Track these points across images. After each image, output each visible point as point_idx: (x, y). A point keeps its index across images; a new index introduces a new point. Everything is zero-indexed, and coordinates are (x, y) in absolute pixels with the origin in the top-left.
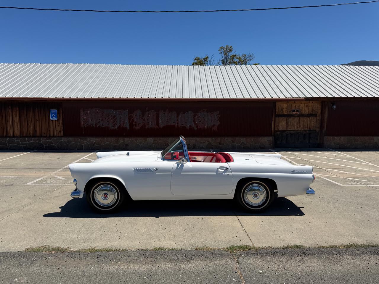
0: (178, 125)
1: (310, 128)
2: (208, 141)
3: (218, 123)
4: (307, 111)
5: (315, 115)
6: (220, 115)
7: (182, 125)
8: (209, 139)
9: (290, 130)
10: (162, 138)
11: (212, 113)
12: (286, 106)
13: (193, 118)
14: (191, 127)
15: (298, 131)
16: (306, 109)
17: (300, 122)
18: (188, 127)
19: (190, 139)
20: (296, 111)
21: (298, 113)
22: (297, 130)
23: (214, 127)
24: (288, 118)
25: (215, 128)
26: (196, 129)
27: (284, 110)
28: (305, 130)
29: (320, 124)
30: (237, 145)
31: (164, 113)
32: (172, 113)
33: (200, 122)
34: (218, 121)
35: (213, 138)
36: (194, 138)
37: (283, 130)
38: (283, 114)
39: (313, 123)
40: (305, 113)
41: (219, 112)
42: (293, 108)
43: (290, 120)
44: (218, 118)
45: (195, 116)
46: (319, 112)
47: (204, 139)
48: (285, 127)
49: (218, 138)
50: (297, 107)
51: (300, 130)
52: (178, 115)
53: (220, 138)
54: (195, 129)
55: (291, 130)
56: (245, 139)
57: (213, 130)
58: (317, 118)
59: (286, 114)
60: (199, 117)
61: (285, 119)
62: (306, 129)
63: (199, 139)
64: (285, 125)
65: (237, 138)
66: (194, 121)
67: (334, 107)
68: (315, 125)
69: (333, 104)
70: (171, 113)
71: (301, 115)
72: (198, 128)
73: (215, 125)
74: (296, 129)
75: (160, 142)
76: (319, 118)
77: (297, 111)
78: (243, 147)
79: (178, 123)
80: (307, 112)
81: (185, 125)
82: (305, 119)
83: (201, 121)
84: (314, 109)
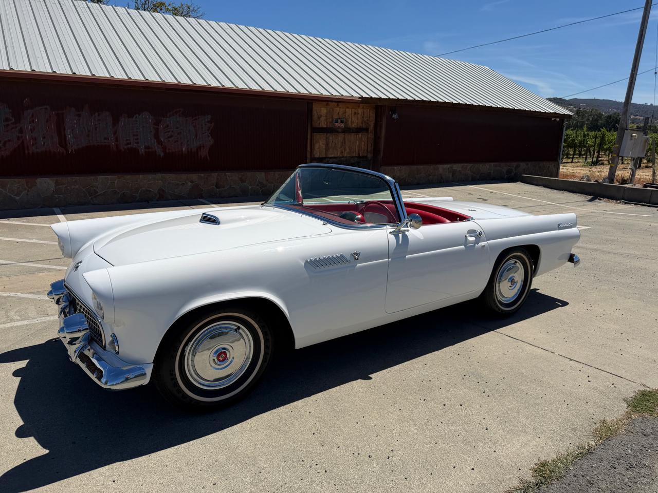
0: (117, 146)
1: (359, 154)
2: (192, 182)
3: (210, 142)
4: (355, 122)
5: (367, 130)
6: (213, 124)
7: (129, 146)
8: (194, 176)
9: (331, 156)
10: (78, 178)
11: (196, 119)
12: (325, 111)
13: (154, 127)
14: (150, 150)
15: (343, 159)
16: (354, 119)
17: (345, 143)
18: (142, 150)
19: (150, 178)
20: (339, 121)
21: (343, 125)
22: (341, 156)
23: (202, 148)
24: (328, 135)
25: (204, 153)
26: (162, 154)
27: (323, 119)
28: (352, 157)
29: (373, 147)
30: (250, 187)
31: (79, 116)
32: (99, 115)
33: (170, 139)
34: (210, 137)
35: (202, 175)
36: (159, 176)
37: (321, 156)
38: (321, 126)
39: (363, 143)
40: (353, 126)
41: (209, 117)
42: (336, 117)
43: (331, 137)
44: (208, 130)
45: (157, 123)
46: (372, 124)
47: (184, 176)
48: (324, 151)
49: (213, 174)
50: (341, 114)
51: (345, 156)
52: (116, 122)
53: (216, 174)
54: (159, 155)
55: (333, 156)
56: (263, 174)
57: (201, 156)
58: (369, 136)
59: (325, 126)
60: (168, 126)
61: (323, 136)
62: (354, 155)
63: (171, 177)
64: (324, 147)
65: (249, 174)
66: (157, 136)
67: (395, 116)
68: (366, 148)
69: (394, 112)
70: (97, 114)
71: (347, 130)
72: (167, 151)
73: (203, 147)
74: (339, 155)
75: (73, 187)
76: (371, 136)
77: (342, 122)
78: (260, 190)
79: (117, 140)
80: (354, 125)
81: (135, 146)
82: (352, 137)
83: (171, 136)
84: (365, 119)
